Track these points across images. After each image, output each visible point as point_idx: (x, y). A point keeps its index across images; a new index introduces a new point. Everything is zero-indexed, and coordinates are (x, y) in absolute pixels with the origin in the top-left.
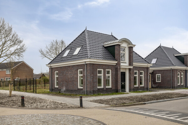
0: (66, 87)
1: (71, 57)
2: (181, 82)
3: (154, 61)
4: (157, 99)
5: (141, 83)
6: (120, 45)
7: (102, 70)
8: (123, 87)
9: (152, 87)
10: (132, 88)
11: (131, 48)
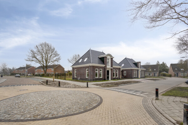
0: (80, 77)
1: (83, 63)
2: (136, 76)
3: (123, 65)
4: (124, 84)
5: (117, 76)
6: (106, 57)
7: (98, 69)
8: (108, 78)
9: (122, 78)
10: (112, 78)
11: (112, 59)
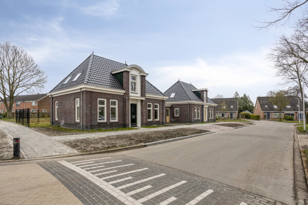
0: (65, 120)
1: (71, 84)
2: (198, 117)
3: (173, 95)
5: (156, 117)
6: (129, 72)
7: (105, 100)
8: (134, 121)
9: (171, 122)
11: (143, 77)
